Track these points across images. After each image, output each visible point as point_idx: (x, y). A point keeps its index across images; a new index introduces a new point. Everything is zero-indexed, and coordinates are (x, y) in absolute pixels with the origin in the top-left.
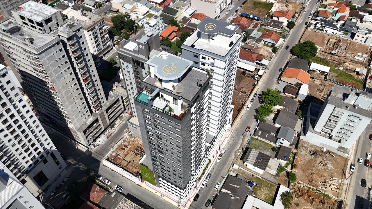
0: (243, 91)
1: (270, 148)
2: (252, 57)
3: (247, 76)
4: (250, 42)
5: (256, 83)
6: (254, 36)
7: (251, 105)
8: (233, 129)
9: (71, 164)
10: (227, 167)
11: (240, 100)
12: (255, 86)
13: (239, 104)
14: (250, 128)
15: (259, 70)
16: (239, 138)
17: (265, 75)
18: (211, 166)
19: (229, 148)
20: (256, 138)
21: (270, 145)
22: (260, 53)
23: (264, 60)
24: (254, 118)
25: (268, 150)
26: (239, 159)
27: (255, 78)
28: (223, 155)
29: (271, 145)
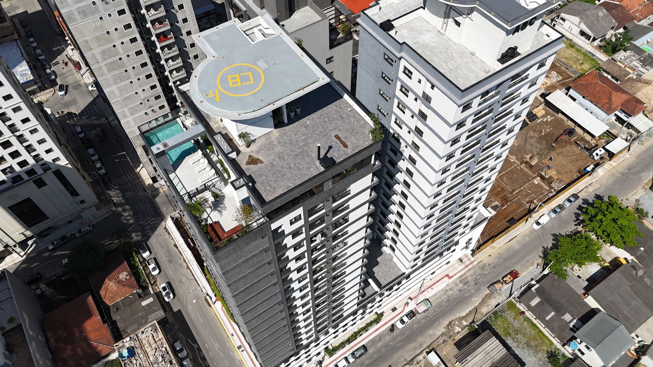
0: (547, 177)
1: (545, 348)
2: (610, 99)
3: (576, 142)
4: (626, 58)
5: (589, 169)
6: (645, 47)
7: (549, 218)
8: (474, 261)
9: (112, 200)
10: (415, 349)
11: (527, 195)
12: (583, 173)
13: (520, 205)
14: (517, 277)
15: (615, 137)
16: (478, 290)
17: (626, 155)
18: (378, 329)
19: (440, 305)
20: (519, 309)
21: (548, 342)
22: (639, 95)
23: (641, 115)
24: (541, 255)
25: (536, 352)
26: (451, 343)
27: (594, 154)
28: (418, 316)
29: (552, 343)
